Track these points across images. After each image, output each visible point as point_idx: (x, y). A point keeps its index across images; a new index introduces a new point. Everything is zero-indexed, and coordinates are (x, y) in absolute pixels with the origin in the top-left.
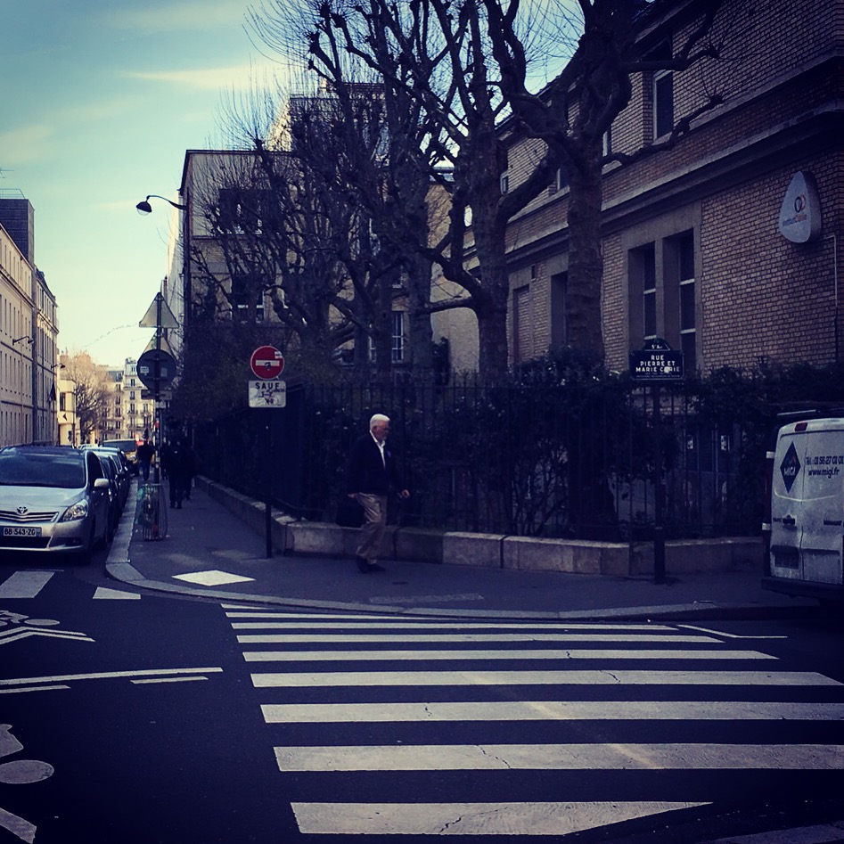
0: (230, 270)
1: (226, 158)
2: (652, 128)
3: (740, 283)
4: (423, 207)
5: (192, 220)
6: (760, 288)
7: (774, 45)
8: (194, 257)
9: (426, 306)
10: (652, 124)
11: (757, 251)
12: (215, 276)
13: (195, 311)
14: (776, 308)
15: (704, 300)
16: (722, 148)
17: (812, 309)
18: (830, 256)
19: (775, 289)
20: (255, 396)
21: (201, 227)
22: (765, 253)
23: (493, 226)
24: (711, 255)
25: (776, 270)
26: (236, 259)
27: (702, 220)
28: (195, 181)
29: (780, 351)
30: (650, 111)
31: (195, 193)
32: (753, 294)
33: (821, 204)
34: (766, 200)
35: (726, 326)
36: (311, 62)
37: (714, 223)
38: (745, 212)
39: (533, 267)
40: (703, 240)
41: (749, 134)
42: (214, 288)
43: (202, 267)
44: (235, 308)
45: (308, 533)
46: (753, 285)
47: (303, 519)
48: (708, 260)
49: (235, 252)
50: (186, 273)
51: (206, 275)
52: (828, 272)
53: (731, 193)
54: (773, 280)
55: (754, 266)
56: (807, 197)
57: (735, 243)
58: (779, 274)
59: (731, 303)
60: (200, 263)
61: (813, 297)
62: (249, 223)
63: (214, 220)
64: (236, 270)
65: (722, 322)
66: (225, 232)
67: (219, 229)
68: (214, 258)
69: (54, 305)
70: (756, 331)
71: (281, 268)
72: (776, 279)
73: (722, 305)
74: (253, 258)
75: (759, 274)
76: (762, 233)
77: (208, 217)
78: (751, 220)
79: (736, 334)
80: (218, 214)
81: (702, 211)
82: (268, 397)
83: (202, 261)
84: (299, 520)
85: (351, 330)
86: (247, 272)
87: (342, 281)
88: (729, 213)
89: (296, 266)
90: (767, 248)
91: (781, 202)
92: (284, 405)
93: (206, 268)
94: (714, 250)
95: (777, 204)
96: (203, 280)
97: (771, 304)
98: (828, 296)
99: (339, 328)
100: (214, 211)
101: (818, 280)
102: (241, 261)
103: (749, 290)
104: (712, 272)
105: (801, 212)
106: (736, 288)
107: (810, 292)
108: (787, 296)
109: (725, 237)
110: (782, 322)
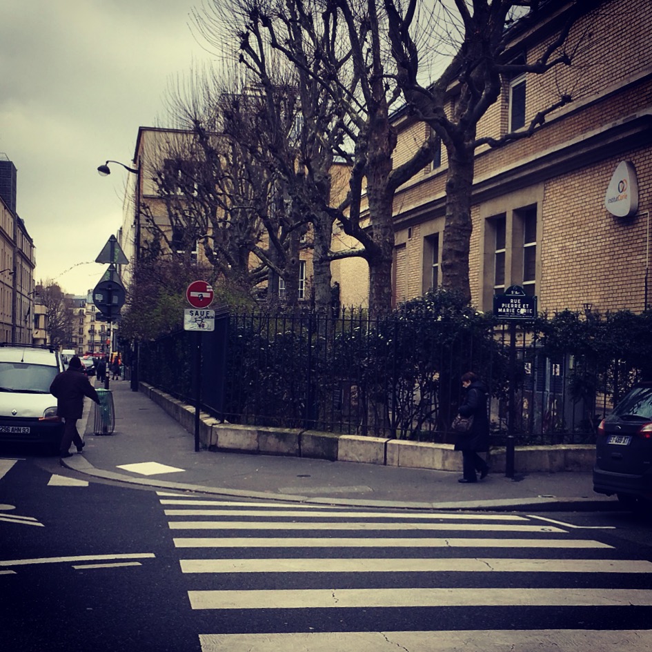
0: (172, 223)
1: (171, 136)
2: (508, 124)
3: (571, 247)
4: (327, 177)
5: (143, 182)
6: (587, 251)
7: (607, 61)
8: (143, 211)
9: (329, 255)
10: (508, 121)
11: (586, 222)
12: (160, 227)
13: (143, 254)
14: (598, 267)
15: (543, 259)
16: (563, 141)
17: (628, 268)
18: (644, 228)
19: (600, 252)
20: (189, 321)
21: (150, 188)
22: (592, 224)
23: (383, 193)
24: (551, 224)
25: (601, 237)
26: (176, 214)
27: (544, 197)
28: (145, 152)
29: (601, 300)
30: (506, 110)
31: (145, 161)
32: (582, 255)
33: (639, 187)
34: (596, 183)
35: (560, 280)
36: (241, 56)
37: (553, 199)
38: (578, 192)
39: (410, 230)
40: (544, 212)
41: (584, 131)
42: (159, 236)
43: (150, 219)
44: (175, 252)
45: (229, 433)
46: (582, 248)
47: (225, 421)
48: (547, 228)
49: (176, 208)
50: (137, 225)
51: (152, 226)
52: (642, 240)
53: (568, 176)
54: (598, 245)
55: (584, 233)
56: (628, 181)
57: (569, 216)
58: (602, 240)
59: (564, 262)
60: (148, 216)
61: (628, 259)
62: (188, 186)
63: (160, 182)
64: (176, 223)
65: (556, 277)
66: (169, 192)
67: (163, 190)
68: (159, 213)
69: (32, 246)
70: (583, 284)
71: (212, 223)
72: (600, 245)
73: (557, 263)
74: (190, 214)
75: (587, 240)
76: (591, 208)
77: (155, 180)
78: (583, 197)
79: (567, 286)
80: (163, 178)
81: (545, 190)
82: (200, 322)
83: (149, 215)
84: (222, 422)
85: (266, 273)
86: (185, 225)
87: (259, 235)
88: (566, 192)
89: (224, 221)
90: (594, 220)
91: (608, 184)
92: (212, 329)
93: (153, 221)
94: (553, 220)
95: (604, 185)
96: (150, 230)
97: (595, 264)
98: (641, 259)
99: (256, 271)
100: (160, 175)
101: (633, 246)
102: (180, 216)
103: (579, 252)
104: (550, 237)
105: (623, 193)
106: (568, 251)
107: (626, 255)
108: (608, 258)
109: (561, 211)
110: (604, 277)
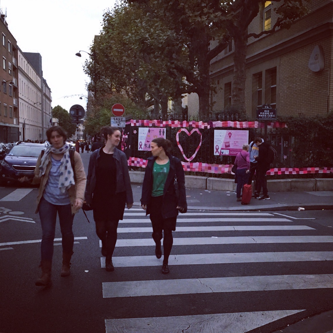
3: (293, 86)
6: (300, 88)
11: (300, 75)
14: (305, 96)
15: (279, 93)
16: (288, 37)
17: (319, 96)
18: (327, 77)
24: (283, 76)
25: (306, 82)
27: (280, 63)
29: (307, 111)
32: (298, 90)
34: (304, 56)
35: (287, 102)
37: (284, 65)
38: (295, 61)
39: (218, 80)
40: (280, 71)
41: (298, 32)
46: (298, 87)
48: (281, 78)
52: (326, 83)
53: (291, 53)
55: (298, 80)
56: (320, 55)
61: (320, 92)
73: (286, 94)
76: (302, 68)
78: (298, 63)
79: (291, 105)
81: (280, 60)
88: (290, 61)
90: (303, 74)
91: (310, 57)
95: (308, 57)
98: (325, 91)
101: (322, 85)
103: (296, 89)
104: (283, 82)
105: (317, 60)
106: (291, 88)
107: (319, 90)
108: (310, 91)
109: (288, 70)
110: (308, 101)
